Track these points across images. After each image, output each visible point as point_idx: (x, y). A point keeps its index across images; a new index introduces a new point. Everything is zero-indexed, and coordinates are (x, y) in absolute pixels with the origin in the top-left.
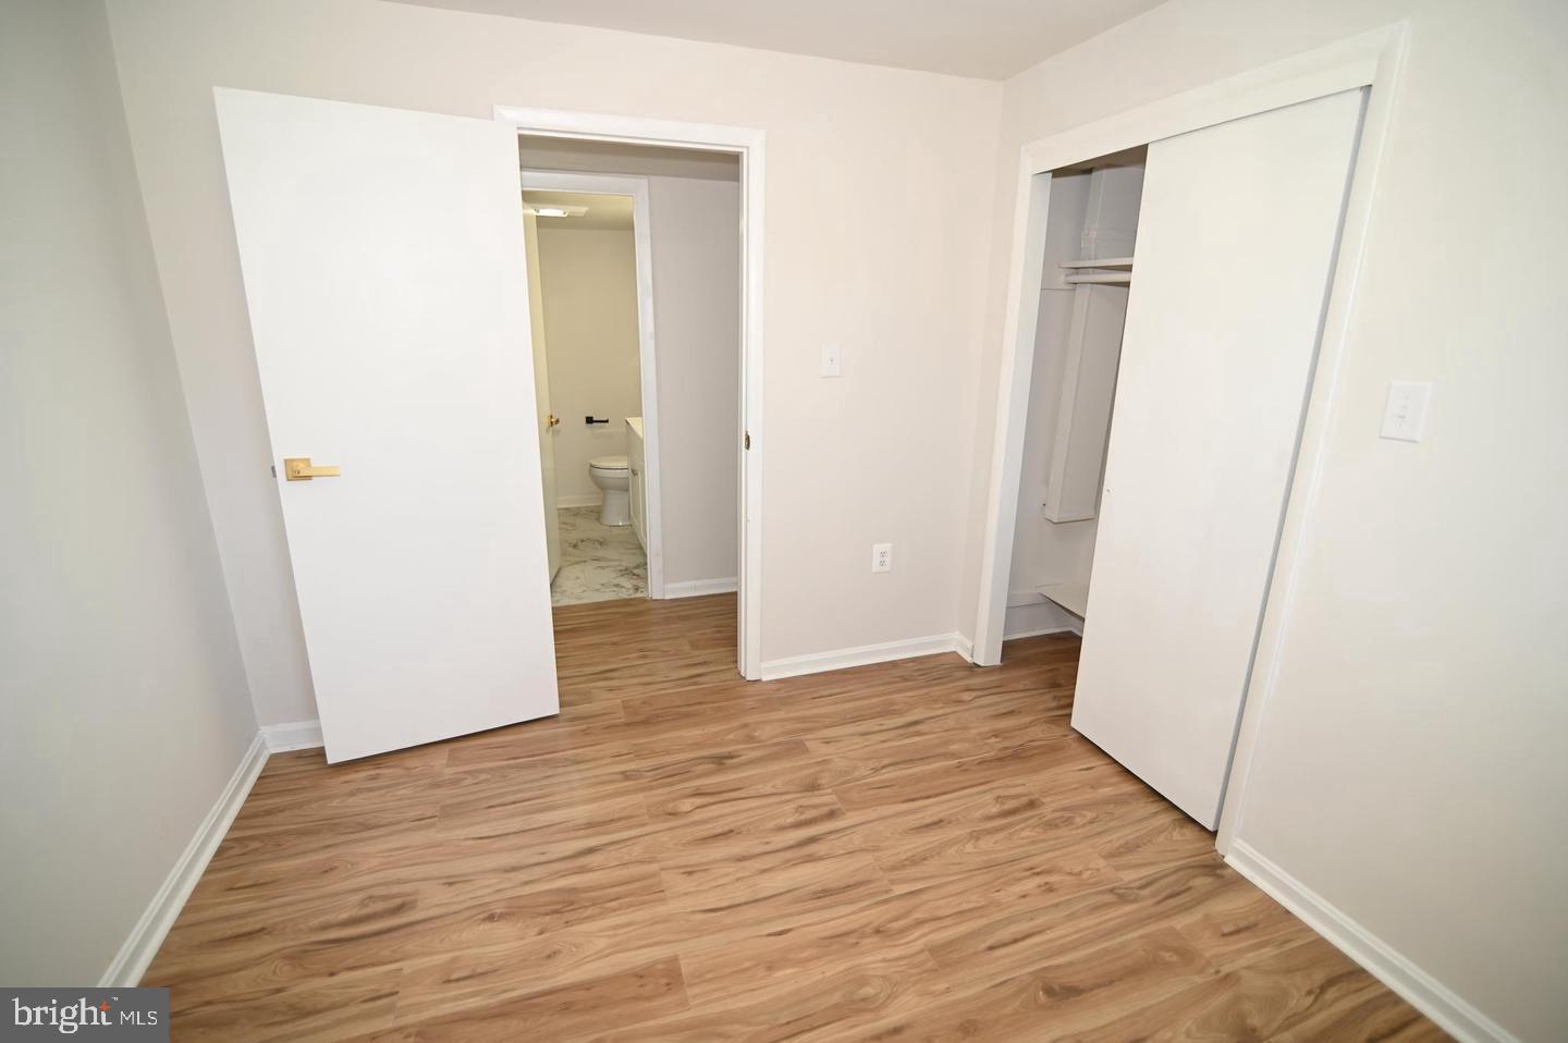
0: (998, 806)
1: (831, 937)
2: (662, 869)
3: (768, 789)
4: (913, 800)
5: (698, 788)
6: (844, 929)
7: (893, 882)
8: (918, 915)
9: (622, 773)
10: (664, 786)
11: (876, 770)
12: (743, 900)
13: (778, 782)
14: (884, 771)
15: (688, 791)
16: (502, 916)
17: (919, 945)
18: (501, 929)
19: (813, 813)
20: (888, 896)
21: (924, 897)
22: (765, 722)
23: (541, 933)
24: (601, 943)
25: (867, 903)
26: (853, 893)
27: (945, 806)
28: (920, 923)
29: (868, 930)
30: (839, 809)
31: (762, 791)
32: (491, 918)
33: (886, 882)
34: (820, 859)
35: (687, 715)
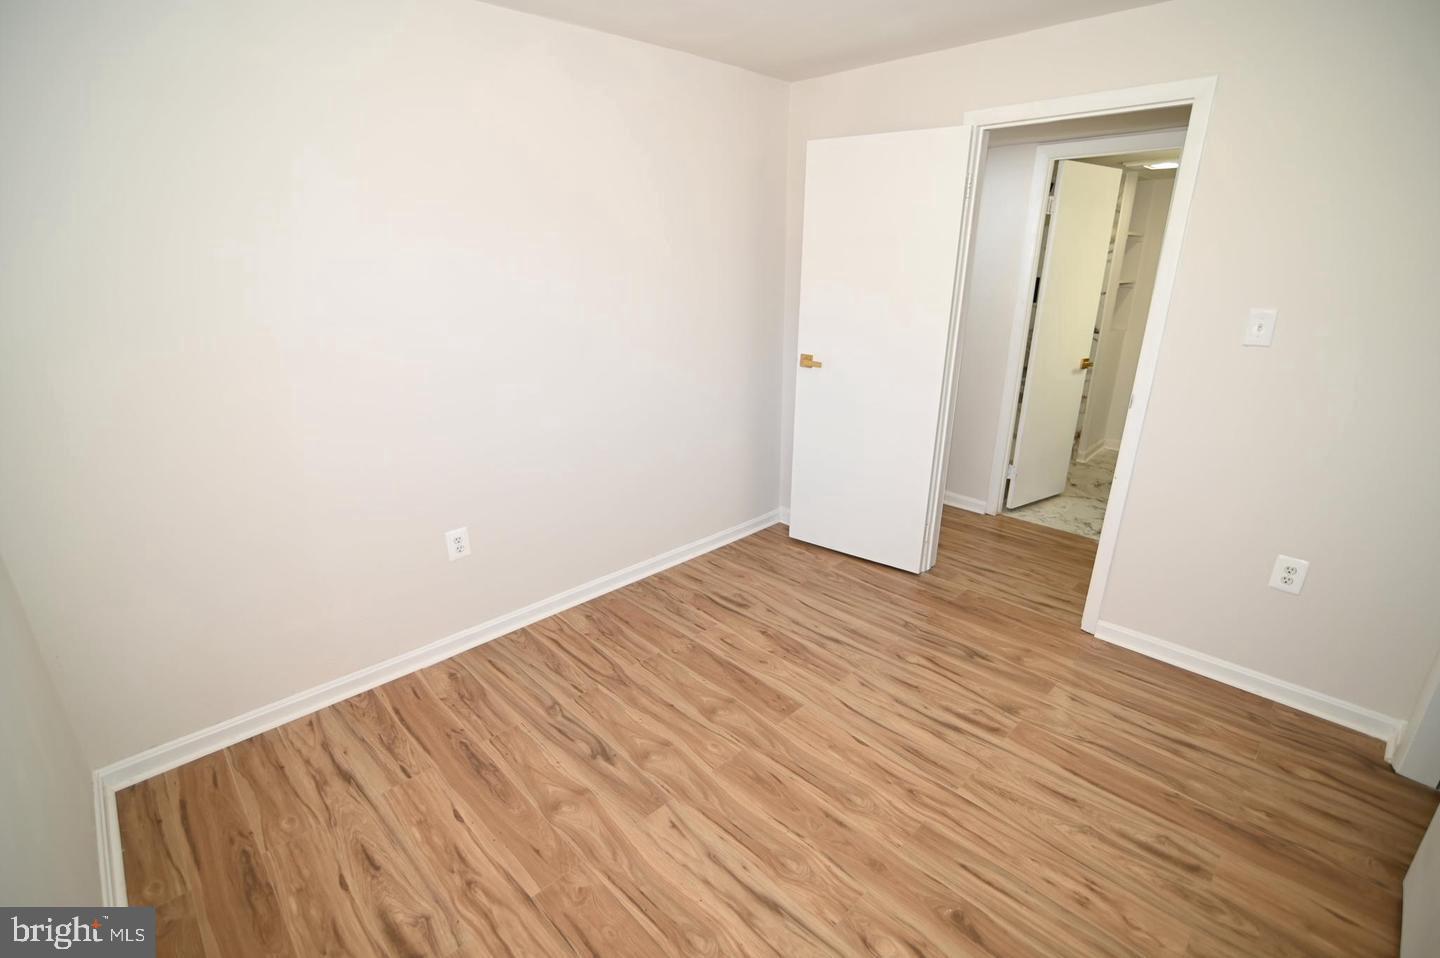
0: (1153, 839)
1: (879, 766)
2: (854, 673)
3: (977, 688)
4: (1075, 774)
5: (935, 657)
6: (895, 772)
7: (965, 786)
8: (950, 811)
9: (907, 622)
10: (919, 643)
11: (1081, 739)
12: (868, 715)
13: (991, 690)
14: (1089, 745)
15: (926, 654)
16: (768, 636)
17: (922, 819)
18: (762, 639)
19: (984, 720)
20: (952, 789)
21: (972, 810)
22: (1044, 657)
23: (772, 652)
24: (784, 674)
25: (930, 777)
26: (928, 766)
27: (1098, 799)
28: (944, 814)
29: (907, 786)
30: (1006, 733)
31: (971, 687)
32: (763, 633)
33: (962, 783)
34: (944, 740)
35: (996, 621)
